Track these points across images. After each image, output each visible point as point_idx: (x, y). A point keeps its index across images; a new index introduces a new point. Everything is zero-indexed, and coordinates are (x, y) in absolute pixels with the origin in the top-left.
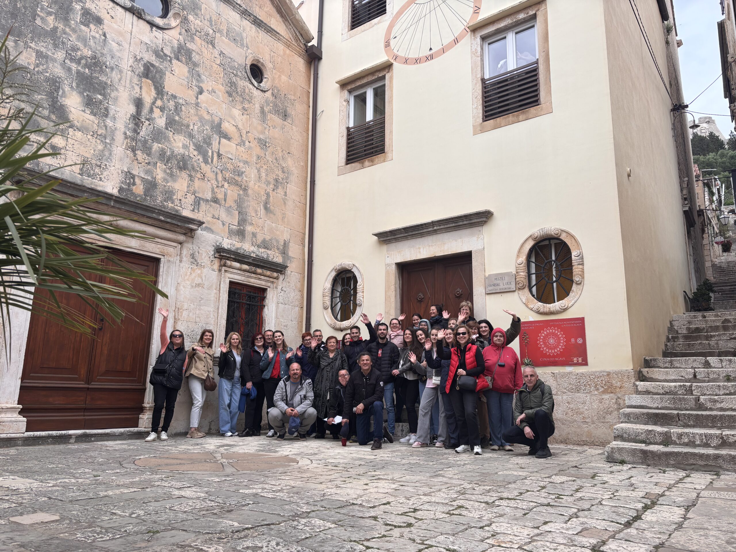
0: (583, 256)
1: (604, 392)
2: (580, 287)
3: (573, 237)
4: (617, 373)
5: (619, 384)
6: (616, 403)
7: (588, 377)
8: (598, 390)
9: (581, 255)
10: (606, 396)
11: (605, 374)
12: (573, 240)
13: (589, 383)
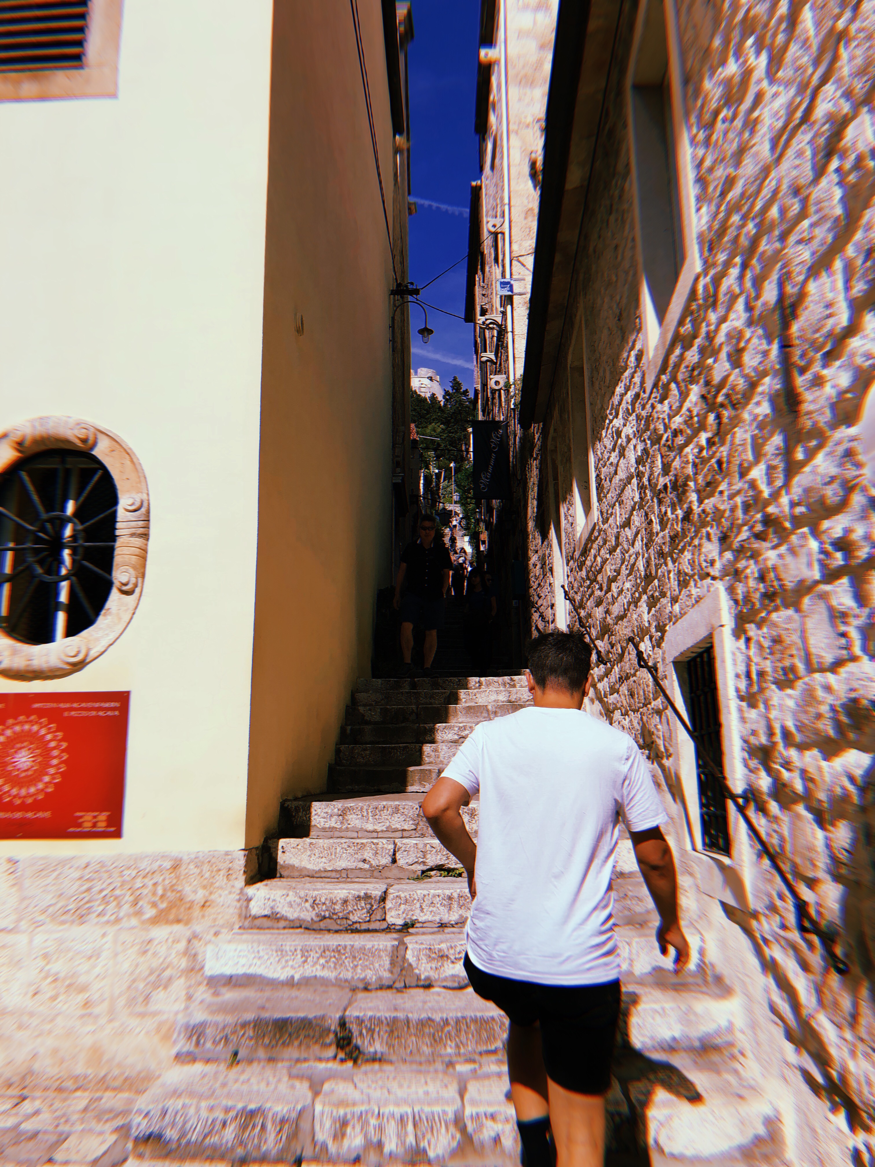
0: (148, 512)
1: (155, 921)
2: (130, 600)
3: (128, 453)
4: (198, 862)
5: (200, 895)
6: (186, 953)
7: (115, 875)
8: (139, 913)
9: (143, 510)
10: (160, 933)
11: (168, 864)
12: (128, 463)
13: (118, 892)
